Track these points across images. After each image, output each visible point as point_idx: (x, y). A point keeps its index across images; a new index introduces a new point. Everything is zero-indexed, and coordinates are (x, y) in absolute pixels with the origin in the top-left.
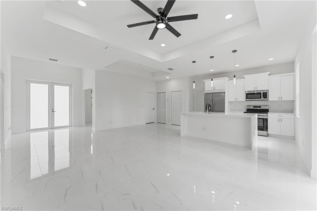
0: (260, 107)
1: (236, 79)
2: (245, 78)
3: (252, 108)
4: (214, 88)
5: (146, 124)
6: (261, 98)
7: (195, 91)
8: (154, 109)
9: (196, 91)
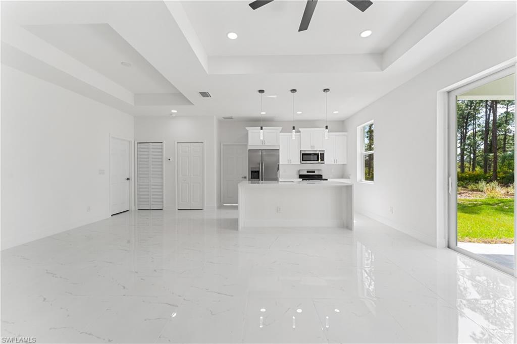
0: (314, 172)
1: (328, 132)
2: (300, 132)
3: (305, 173)
4: (263, 142)
5: (112, 215)
6: (318, 160)
7: (222, 145)
8: (128, 179)
9: (224, 145)
